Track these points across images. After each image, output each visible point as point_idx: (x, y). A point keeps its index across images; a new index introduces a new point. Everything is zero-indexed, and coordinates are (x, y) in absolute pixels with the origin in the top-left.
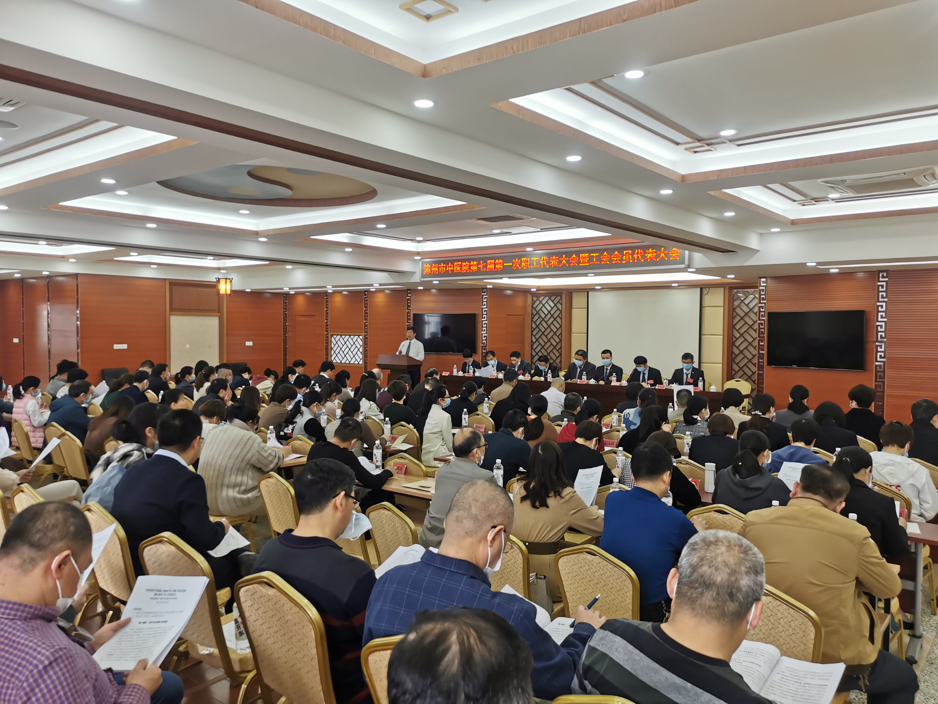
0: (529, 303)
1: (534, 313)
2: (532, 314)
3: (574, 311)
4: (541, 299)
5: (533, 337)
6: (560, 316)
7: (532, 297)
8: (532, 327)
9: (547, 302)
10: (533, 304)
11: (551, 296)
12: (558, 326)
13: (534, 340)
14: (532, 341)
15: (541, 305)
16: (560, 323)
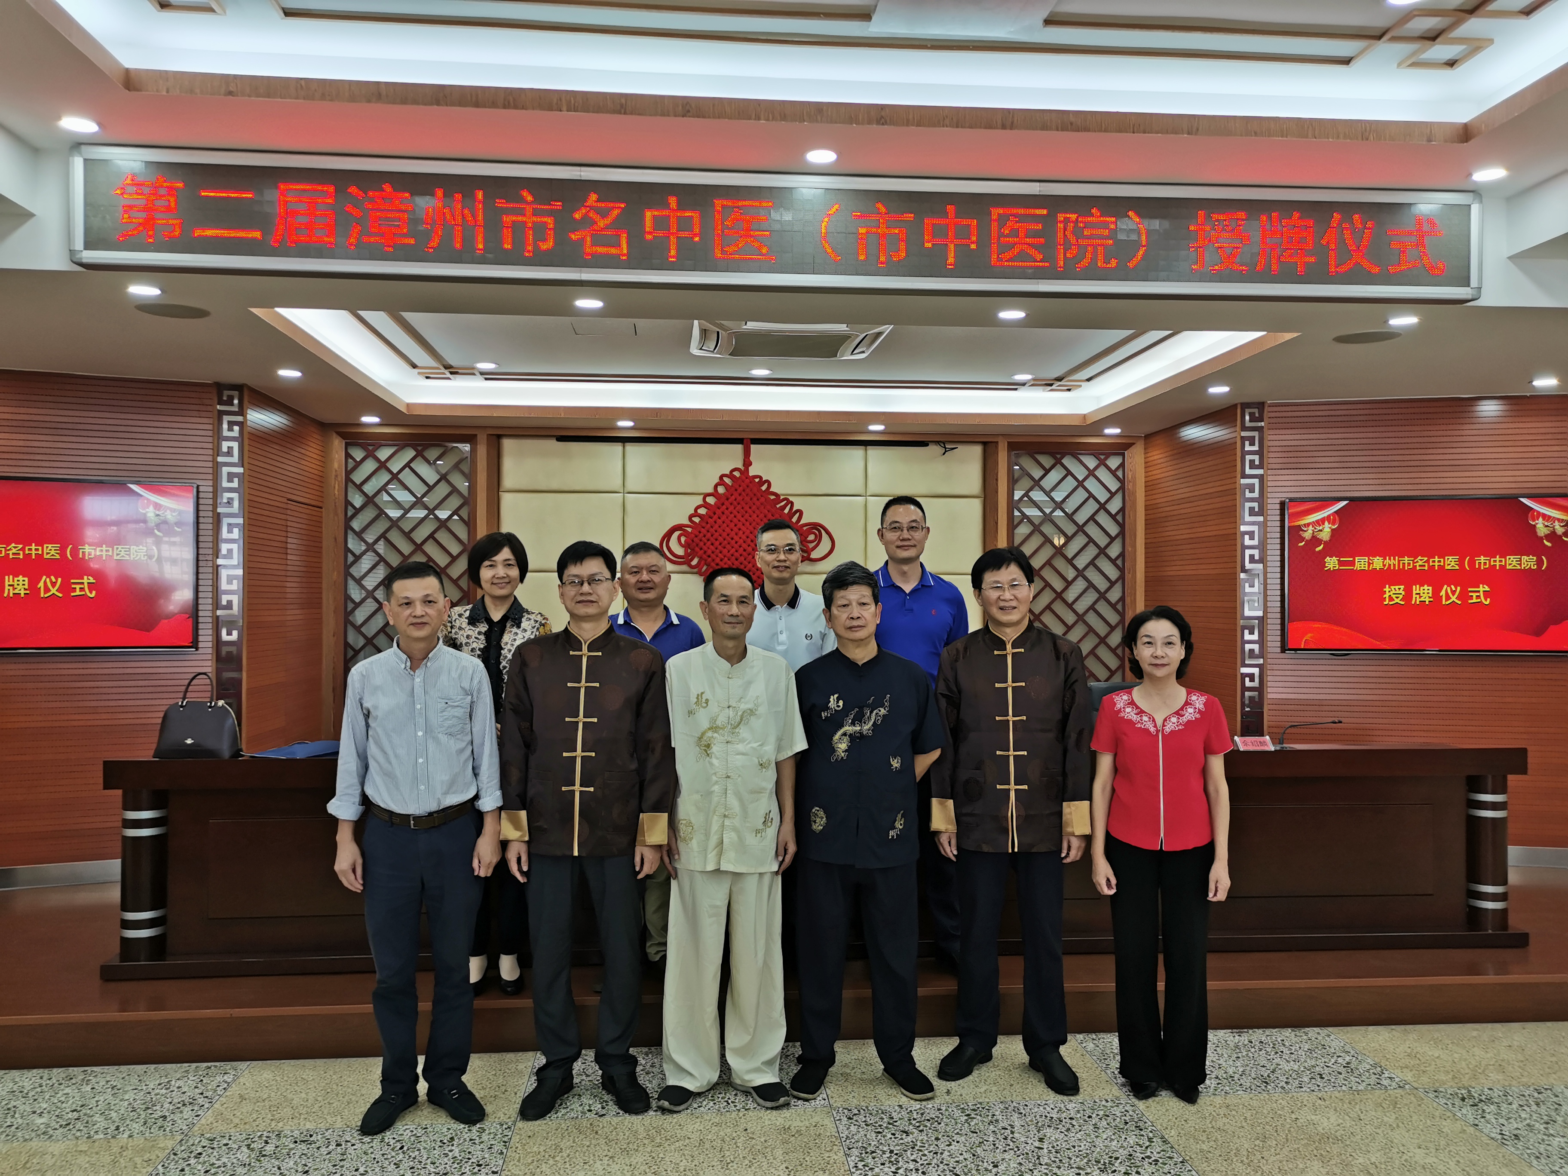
0: (336, 465)
1: (357, 500)
2: (348, 503)
3: (507, 499)
4: (384, 454)
5: (351, 583)
6: (464, 513)
7: (347, 445)
8: (348, 550)
9: (408, 465)
10: (348, 473)
11: (426, 447)
12: (455, 549)
13: (356, 594)
14: (348, 598)
15: (385, 477)
16: (466, 542)
